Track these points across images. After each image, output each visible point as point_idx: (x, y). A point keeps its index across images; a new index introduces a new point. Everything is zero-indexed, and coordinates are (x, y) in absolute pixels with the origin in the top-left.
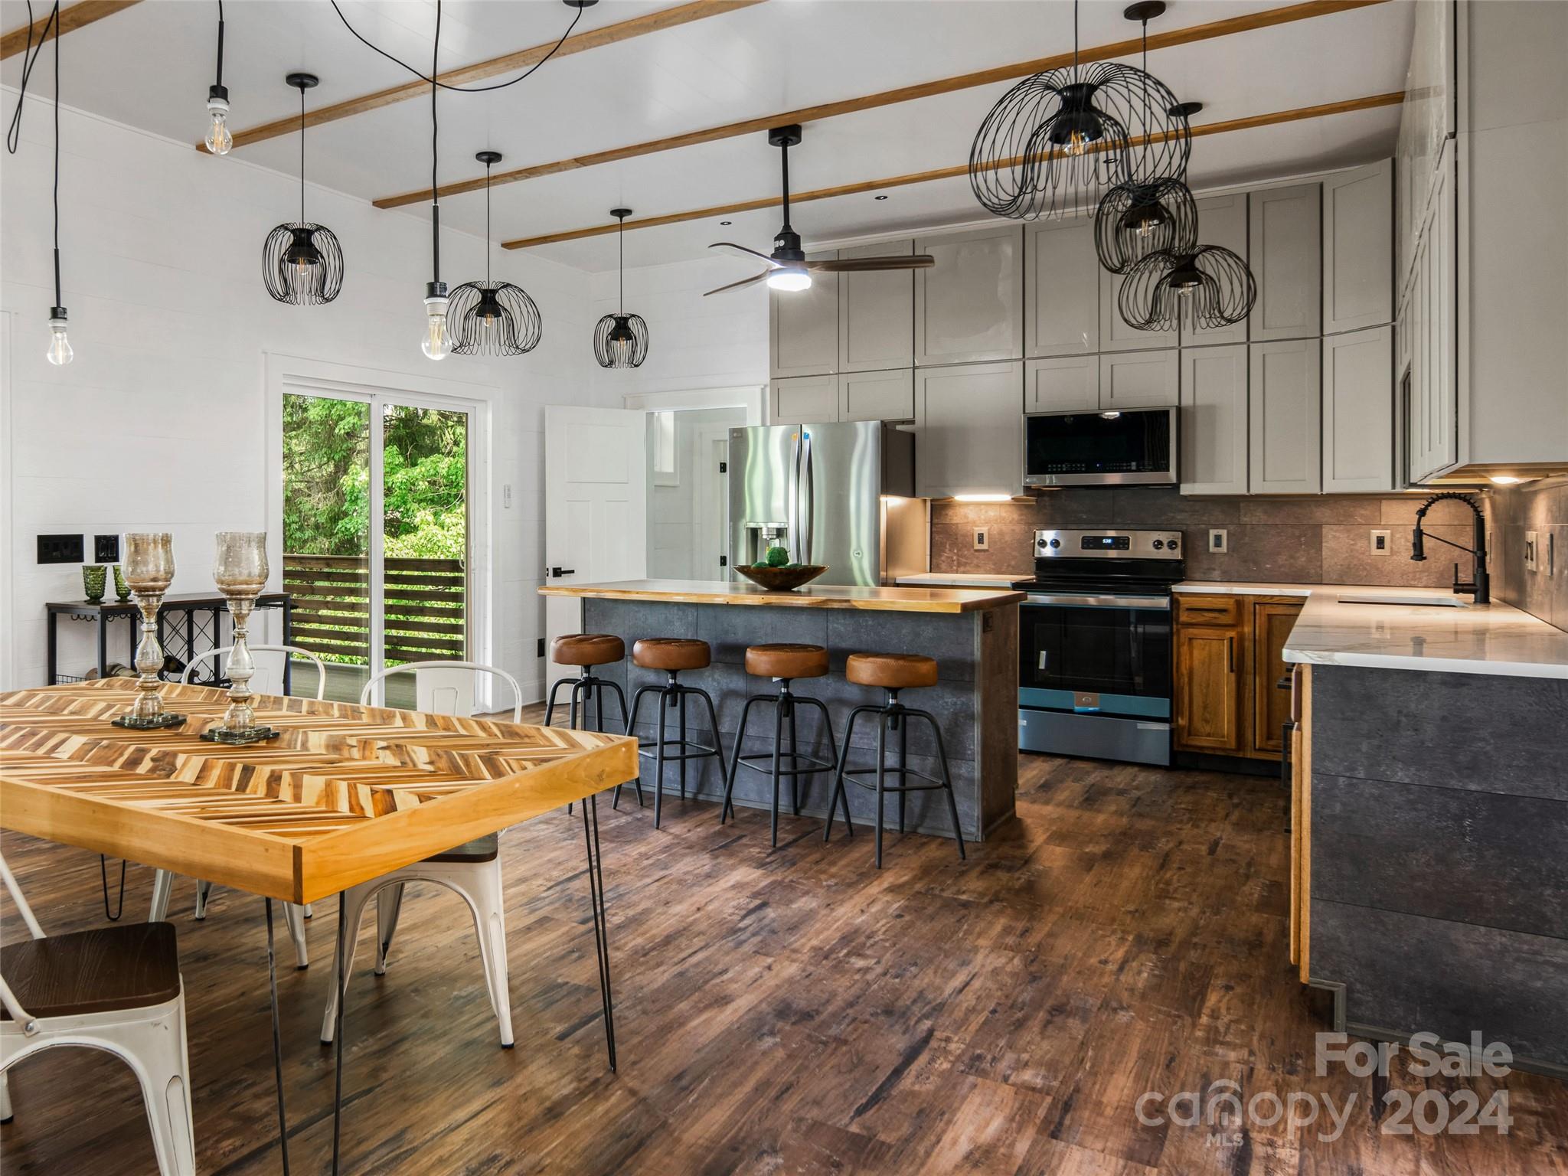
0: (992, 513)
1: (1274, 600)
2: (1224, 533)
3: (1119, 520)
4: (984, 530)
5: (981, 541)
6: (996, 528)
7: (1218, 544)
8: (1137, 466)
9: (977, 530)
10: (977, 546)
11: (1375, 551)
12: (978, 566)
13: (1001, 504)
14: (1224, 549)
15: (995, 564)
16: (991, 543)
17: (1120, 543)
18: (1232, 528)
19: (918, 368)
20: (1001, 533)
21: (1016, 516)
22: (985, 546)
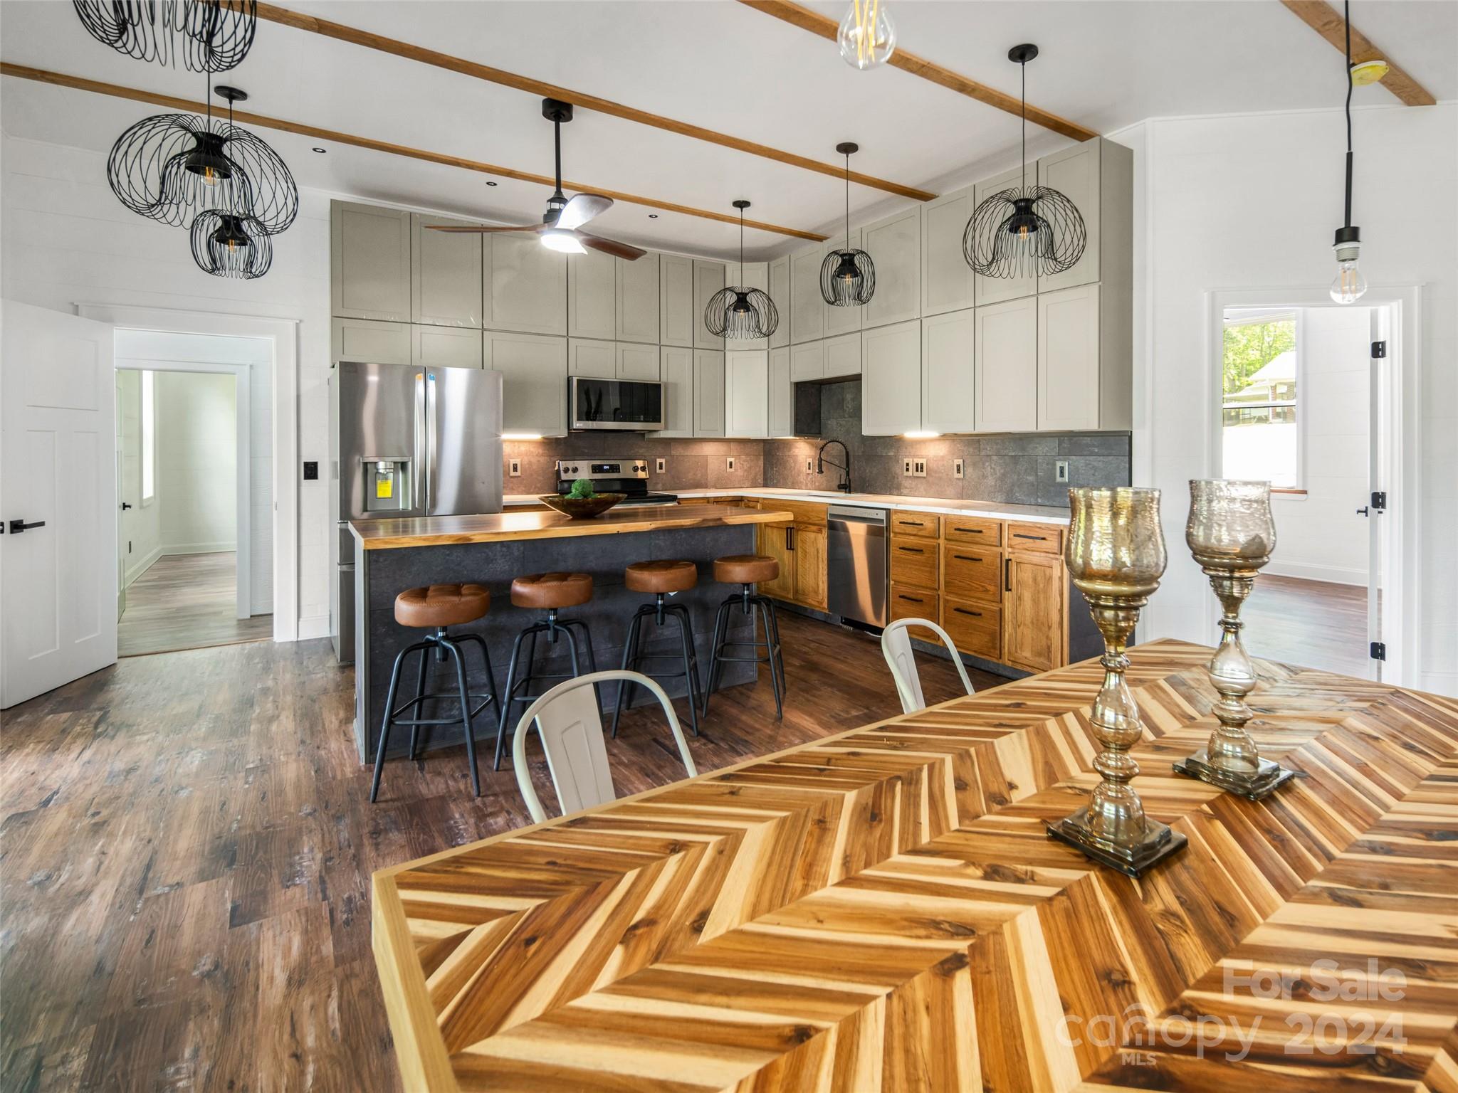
0: (523, 448)
1: (723, 499)
2: (663, 461)
3: (608, 453)
4: (518, 461)
5: (515, 469)
6: (526, 460)
7: (661, 467)
8: (644, 418)
9: (512, 462)
10: (512, 474)
11: (729, 470)
12: (512, 489)
13: (529, 442)
14: (663, 471)
15: (525, 487)
16: (523, 470)
17: (615, 469)
18: (667, 457)
19: (486, 330)
20: (530, 463)
21: (540, 451)
22: (518, 473)
